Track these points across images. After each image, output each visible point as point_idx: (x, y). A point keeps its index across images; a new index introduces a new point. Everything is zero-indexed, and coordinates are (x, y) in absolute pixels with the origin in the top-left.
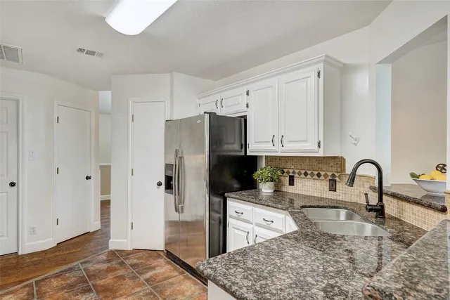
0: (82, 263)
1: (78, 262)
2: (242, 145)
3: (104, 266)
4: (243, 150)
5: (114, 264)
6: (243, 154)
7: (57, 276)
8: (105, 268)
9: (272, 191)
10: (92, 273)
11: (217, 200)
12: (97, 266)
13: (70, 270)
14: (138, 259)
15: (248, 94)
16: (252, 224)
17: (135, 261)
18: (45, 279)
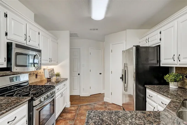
0: (94, 103)
1: (93, 103)
2: (158, 61)
3: (100, 106)
4: (159, 63)
5: (103, 107)
6: (158, 65)
7: (86, 105)
8: (100, 107)
9: (177, 87)
10: (95, 108)
11: (141, 87)
12: (98, 106)
13: (90, 104)
14: (112, 107)
15: (160, 33)
16: (157, 104)
17: (110, 108)
18: (83, 105)
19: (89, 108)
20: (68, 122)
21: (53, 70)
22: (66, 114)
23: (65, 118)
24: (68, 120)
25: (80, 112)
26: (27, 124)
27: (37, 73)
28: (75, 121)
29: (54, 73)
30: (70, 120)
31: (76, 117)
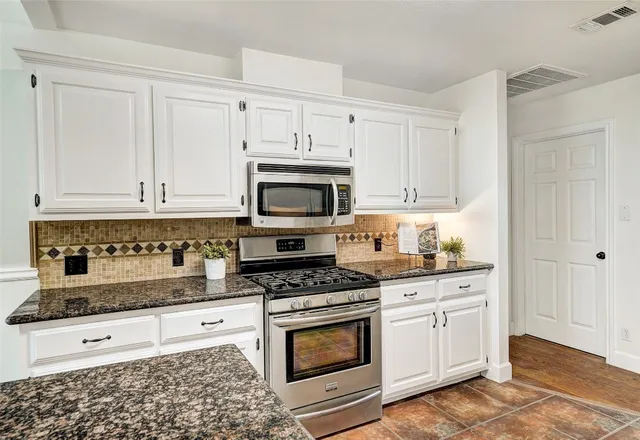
7: (583, 408)
18: (565, 400)
19: (588, 425)
20: (435, 423)
21: (433, 229)
22: (461, 399)
23: (444, 408)
24: (446, 417)
25: (523, 418)
26: (258, 348)
27: (381, 235)
28: (462, 434)
29: (435, 238)
30: (452, 420)
31: (484, 424)
